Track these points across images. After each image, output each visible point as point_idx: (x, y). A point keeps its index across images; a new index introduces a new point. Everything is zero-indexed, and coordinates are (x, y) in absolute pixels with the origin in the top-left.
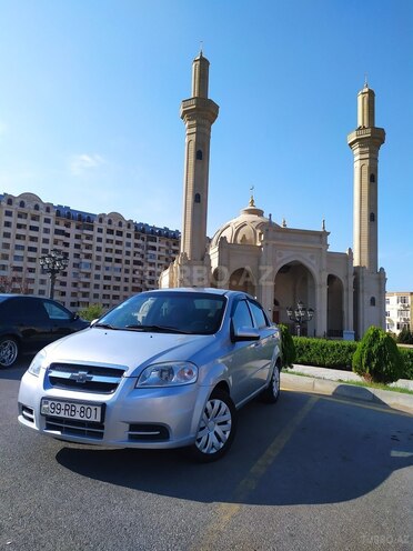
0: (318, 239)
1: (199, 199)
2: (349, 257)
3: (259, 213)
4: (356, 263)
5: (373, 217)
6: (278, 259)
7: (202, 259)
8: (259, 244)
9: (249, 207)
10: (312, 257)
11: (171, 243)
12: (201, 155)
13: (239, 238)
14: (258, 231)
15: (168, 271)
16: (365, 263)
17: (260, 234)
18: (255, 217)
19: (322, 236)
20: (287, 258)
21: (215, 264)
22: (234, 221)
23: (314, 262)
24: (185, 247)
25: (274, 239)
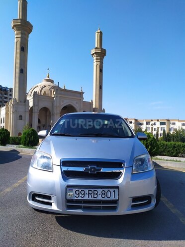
0: (79, 95)
1: (23, 71)
2: (91, 104)
3: (52, 81)
4: (94, 107)
5: (101, 87)
6: (62, 103)
7: (25, 102)
8: (53, 96)
9: (47, 78)
10: (77, 103)
11: (3, 93)
12: (23, 49)
13: (42, 93)
14: (53, 90)
15: (5, 107)
16: (98, 107)
17: (54, 91)
18: (50, 83)
19: (81, 94)
20: (66, 103)
21: (31, 104)
22: (39, 84)
23: (77, 105)
24: (15, 95)
25: (60, 94)
